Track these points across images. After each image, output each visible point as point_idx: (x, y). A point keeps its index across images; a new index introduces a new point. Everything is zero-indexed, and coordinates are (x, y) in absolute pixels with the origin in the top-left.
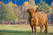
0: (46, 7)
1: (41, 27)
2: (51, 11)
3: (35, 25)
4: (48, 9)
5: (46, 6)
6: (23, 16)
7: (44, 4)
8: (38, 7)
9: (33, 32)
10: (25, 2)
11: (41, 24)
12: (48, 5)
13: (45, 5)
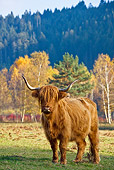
0: (80, 74)
1: (78, 144)
2: (95, 84)
3: (60, 137)
4: (86, 79)
5: (81, 71)
6: (13, 97)
7: (74, 64)
8: (57, 73)
9: (55, 158)
10: (21, 59)
11: (79, 135)
12: (85, 68)
13: (77, 69)
